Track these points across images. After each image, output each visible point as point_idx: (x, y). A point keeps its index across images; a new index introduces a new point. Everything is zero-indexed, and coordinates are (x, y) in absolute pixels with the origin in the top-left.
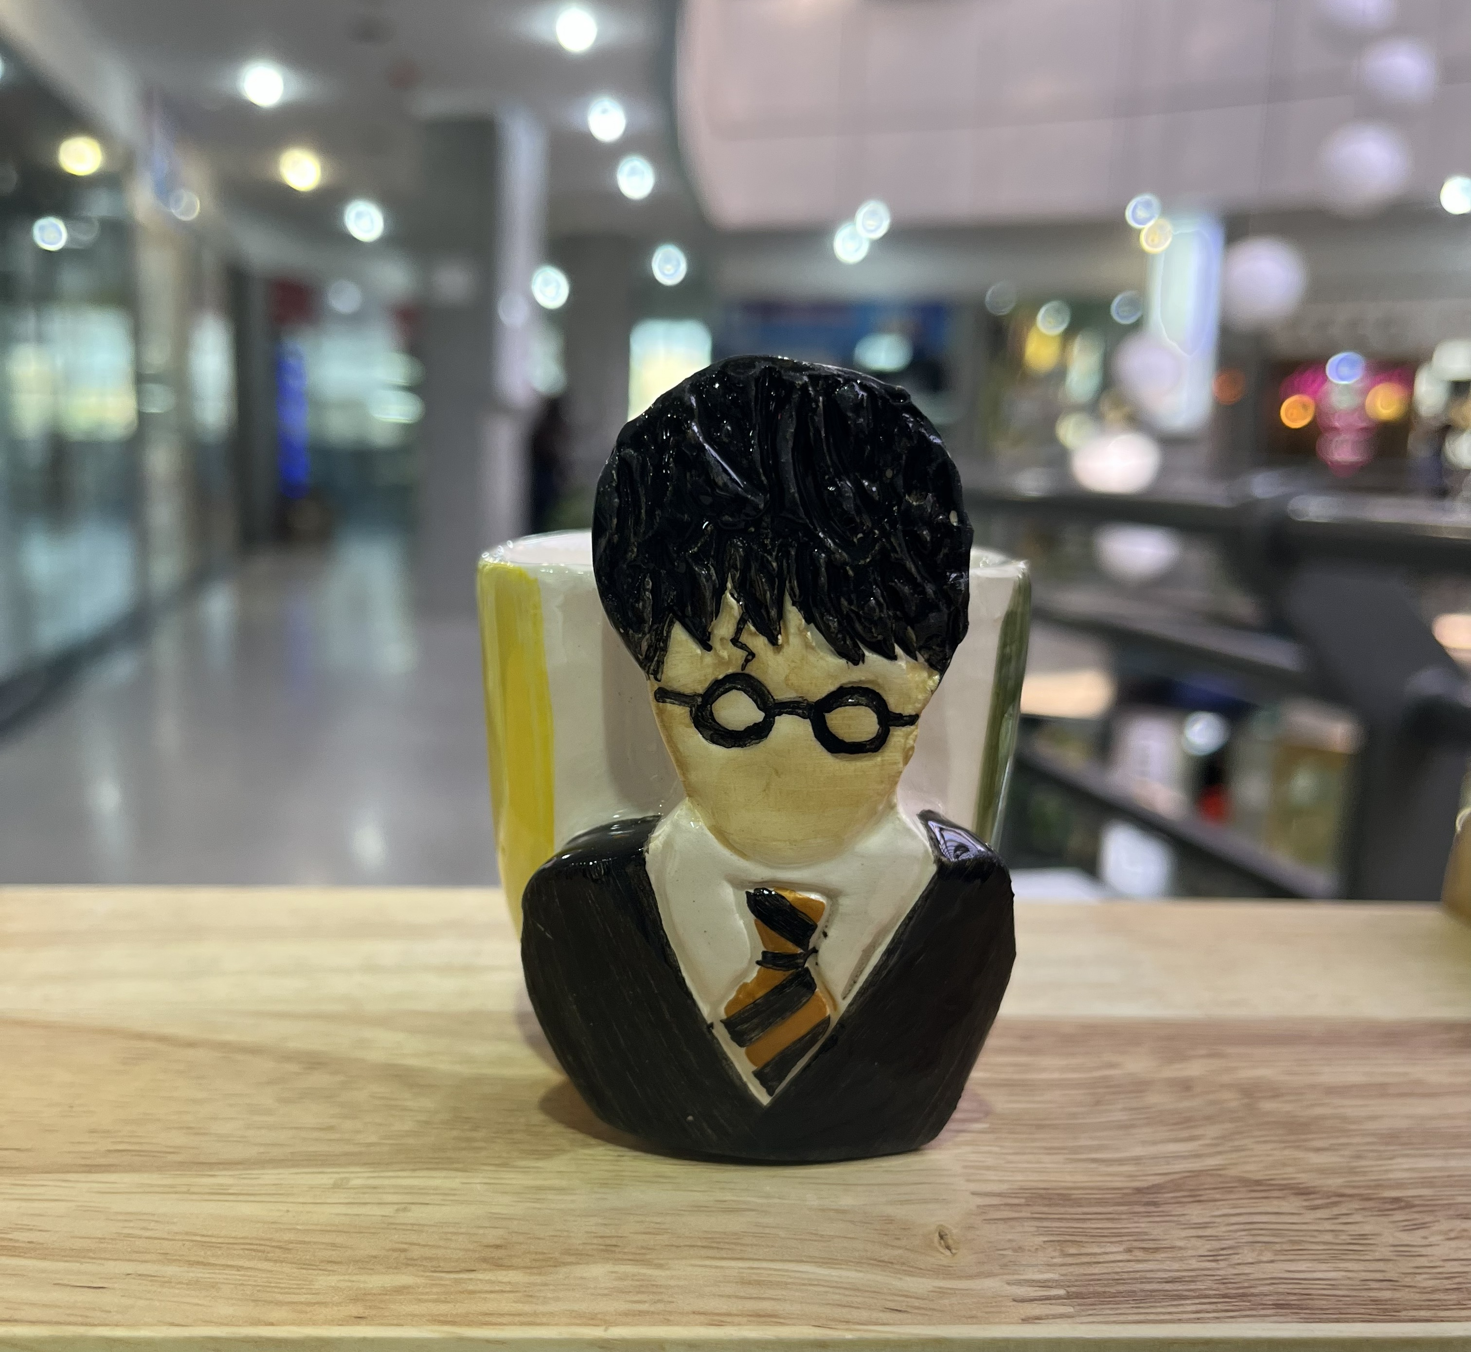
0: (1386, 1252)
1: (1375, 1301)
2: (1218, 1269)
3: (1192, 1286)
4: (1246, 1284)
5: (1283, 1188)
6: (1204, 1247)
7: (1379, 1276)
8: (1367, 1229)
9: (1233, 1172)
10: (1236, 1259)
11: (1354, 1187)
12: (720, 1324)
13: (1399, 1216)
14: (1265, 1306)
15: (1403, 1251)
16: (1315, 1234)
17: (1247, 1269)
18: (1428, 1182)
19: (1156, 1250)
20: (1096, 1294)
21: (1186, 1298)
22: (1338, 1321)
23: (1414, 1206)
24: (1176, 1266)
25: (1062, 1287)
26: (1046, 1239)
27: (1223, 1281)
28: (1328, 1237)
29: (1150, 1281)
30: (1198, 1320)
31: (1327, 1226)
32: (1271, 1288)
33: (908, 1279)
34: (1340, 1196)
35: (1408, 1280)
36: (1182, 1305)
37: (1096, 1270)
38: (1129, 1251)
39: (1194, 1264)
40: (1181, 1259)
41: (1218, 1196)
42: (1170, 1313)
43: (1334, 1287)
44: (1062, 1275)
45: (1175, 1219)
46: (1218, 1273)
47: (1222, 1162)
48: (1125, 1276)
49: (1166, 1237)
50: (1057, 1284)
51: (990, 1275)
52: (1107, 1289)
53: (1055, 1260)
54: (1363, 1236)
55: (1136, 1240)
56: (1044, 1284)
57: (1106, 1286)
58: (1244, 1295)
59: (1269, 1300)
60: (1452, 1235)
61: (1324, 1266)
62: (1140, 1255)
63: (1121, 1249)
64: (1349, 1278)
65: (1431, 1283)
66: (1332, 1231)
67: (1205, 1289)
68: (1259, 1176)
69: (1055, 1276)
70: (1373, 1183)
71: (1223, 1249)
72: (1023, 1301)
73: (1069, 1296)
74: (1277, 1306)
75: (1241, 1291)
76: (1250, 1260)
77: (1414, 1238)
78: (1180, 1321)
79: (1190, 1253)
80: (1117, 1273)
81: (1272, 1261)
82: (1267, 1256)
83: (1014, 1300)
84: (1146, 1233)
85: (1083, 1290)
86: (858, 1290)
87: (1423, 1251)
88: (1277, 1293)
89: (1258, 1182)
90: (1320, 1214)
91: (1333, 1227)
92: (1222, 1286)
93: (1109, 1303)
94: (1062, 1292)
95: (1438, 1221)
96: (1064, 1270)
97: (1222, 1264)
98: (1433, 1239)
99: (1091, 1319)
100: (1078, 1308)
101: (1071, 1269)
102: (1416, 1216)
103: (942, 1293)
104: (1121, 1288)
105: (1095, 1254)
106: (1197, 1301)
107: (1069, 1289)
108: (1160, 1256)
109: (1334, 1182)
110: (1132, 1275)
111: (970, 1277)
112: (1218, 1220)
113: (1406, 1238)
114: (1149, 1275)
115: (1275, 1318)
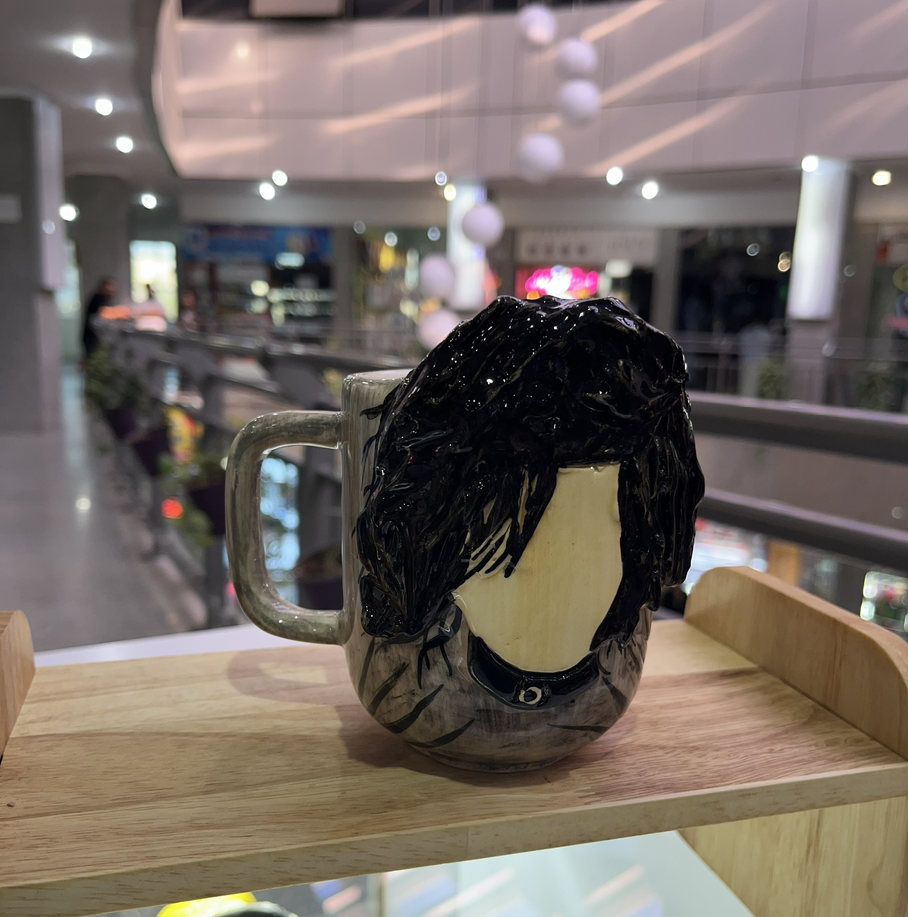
0: (694, 766)
1: (695, 783)
2: (642, 779)
3: (636, 785)
4: (653, 782)
5: (656, 747)
6: (635, 772)
7: (694, 774)
8: (686, 759)
9: (637, 743)
10: (647, 775)
11: (678, 744)
12: (484, 818)
13: (696, 752)
14: (661, 789)
15: (700, 765)
16: (670, 762)
17: (652, 777)
18: (702, 739)
19: (620, 774)
20: (605, 792)
21: (634, 790)
22: (685, 791)
23: (699, 748)
24: (628, 779)
25: (593, 791)
26: (582, 775)
27: (645, 782)
28: (674, 763)
29: (622, 785)
30: (641, 797)
31: (674, 759)
32: (660, 783)
33: (540, 795)
34: (674, 748)
35: (703, 775)
36: (635, 792)
37: (603, 784)
38: (611, 776)
39: (633, 778)
40: (629, 777)
41: (634, 753)
42: (631, 795)
43: (681, 780)
44: (592, 787)
45: (622, 762)
46: (643, 780)
47: (631, 740)
48: (613, 785)
49: (621, 770)
50: (592, 790)
51: (568, 790)
52: (609, 790)
53: (588, 782)
54: (686, 761)
55: (612, 772)
56: (587, 791)
57: (608, 789)
58: (652, 786)
59: (662, 787)
60: (714, 757)
61: (675, 773)
62: (615, 777)
63: (608, 776)
64: (685, 776)
65: (711, 775)
66: (675, 761)
67: (640, 786)
68: (647, 744)
69: (590, 788)
70: (685, 742)
71: (642, 771)
72: (582, 797)
73: (597, 794)
74: (665, 789)
75: (652, 785)
76: (652, 774)
77: (702, 760)
78: (636, 798)
79: (631, 774)
80: (609, 784)
81: (659, 774)
82: (657, 772)
83: (580, 798)
84: (614, 769)
85: (600, 791)
86: (525, 801)
87: (706, 764)
88: (664, 784)
89: (647, 746)
90: (670, 755)
91: (675, 759)
92: (645, 784)
93: (611, 795)
94: (594, 793)
95: (708, 753)
96: (591, 785)
97: (643, 777)
98: (708, 760)
99: (607, 801)
100: (602, 797)
101: (594, 785)
102: (701, 752)
103: (554, 798)
104: (613, 789)
105: (600, 779)
106: (638, 790)
107: (596, 792)
108: (622, 776)
109: (671, 743)
110: (614, 784)
111: (561, 791)
112: (637, 761)
113: (699, 760)
114: (620, 783)
115: (665, 793)
